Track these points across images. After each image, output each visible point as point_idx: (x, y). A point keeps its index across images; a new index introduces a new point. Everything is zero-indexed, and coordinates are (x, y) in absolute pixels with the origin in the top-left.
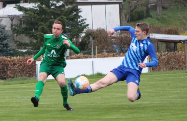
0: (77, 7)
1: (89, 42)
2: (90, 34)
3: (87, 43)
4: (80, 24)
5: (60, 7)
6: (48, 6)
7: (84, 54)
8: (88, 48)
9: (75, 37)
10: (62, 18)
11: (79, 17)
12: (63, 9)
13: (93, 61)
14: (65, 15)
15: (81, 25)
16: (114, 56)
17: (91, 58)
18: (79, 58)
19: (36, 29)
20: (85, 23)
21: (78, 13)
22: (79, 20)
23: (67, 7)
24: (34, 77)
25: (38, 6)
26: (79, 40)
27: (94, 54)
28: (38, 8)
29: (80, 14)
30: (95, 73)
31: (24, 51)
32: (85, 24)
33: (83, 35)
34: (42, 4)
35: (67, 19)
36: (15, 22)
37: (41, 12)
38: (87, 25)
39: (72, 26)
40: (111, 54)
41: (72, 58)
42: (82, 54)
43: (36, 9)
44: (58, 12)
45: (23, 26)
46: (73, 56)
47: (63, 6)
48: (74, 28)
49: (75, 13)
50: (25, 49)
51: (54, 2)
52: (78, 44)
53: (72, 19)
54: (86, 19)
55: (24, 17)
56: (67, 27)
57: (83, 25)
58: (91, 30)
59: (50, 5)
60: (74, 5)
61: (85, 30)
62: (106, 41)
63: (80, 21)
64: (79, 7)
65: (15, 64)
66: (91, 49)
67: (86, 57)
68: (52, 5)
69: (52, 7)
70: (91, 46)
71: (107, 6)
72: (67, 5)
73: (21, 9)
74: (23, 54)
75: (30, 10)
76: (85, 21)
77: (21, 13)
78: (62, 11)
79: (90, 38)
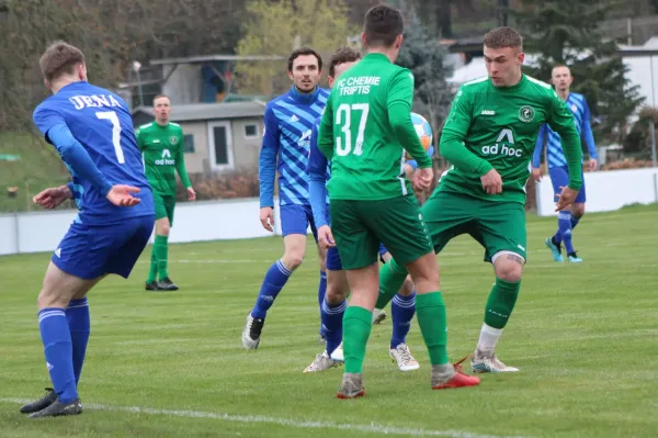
0: (620, 60)
1: (647, 134)
2: (648, 117)
3: (643, 135)
4: (626, 96)
5: (585, 61)
7: (637, 160)
8: (644, 145)
9: (618, 124)
10: (590, 84)
11: (625, 81)
12: (591, 66)
13: (655, 175)
14: (595, 79)
15: (629, 98)
17: (651, 166)
18: (626, 167)
20: (637, 94)
21: (622, 73)
22: (625, 88)
23: (599, 62)
24: (533, 209)
25: (539, 60)
26: (625, 131)
28: (538, 66)
29: (626, 76)
32: (638, 97)
33: (634, 119)
34: (547, 55)
35: (601, 86)
38: (643, 99)
39: (611, 100)
41: (612, 169)
42: (632, 159)
43: (534, 66)
46: (613, 164)
47: (591, 59)
48: (616, 106)
49: (616, 74)
51: (573, 52)
52: (624, 138)
53: (611, 87)
54: (639, 86)
56: (600, 104)
57: (633, 99)
58: (651, 110)
59: (564, 57)
60: (615, 57)
61: (638, 109)
63: (627, 91)
64: (626, 61)
66: (650, 149)
67: (641, 166)
68: (568, 57)
69: (569, 62)
70: (650, 143)
72: (599, 57)
76: (638, 90)
78: (589, 69)
79: (647, 126)
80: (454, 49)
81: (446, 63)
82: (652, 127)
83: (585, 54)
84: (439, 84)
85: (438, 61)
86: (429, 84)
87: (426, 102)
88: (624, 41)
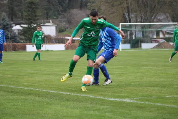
2: (45, 36)
3: (44, 39)
5: (35, 26)
6: (31, 26)
8: (44, 41)
13: (46, 46)
16: (53, 44)
17: (45, 44)
19: (27, 34)
24: (25, 50)
27: (46, 43)
28: (27, 27)
29: (42, 29)
30: (47, 49)
31: (22, 41)
34: (29, 25)
36: (19, 31)
37: (29, 28)
38: (44, 33)
40: (52, 43)
44: (34, 28)
45: (22, 33)
50: (23, 40)
51: (33, 25)
55: (22, 30)
61: (44, 35)
62: (50, 39)
64: (42, 27)
65: (19, 46)
68: (33, 26)
69: (33, 27)
71: (52, 27)
73: (21, 27)
74: (22, 42)
75: (25, 27)
77: (21, 28)
78: (36, 28)
80: (13, 23)
81: (12, 26)
82: (46, 38)
83: (35, 25)
84: (11, 29)
85: (11, 25)
86: (9, 29)
87: (8, 32)
88: (42, 23)
